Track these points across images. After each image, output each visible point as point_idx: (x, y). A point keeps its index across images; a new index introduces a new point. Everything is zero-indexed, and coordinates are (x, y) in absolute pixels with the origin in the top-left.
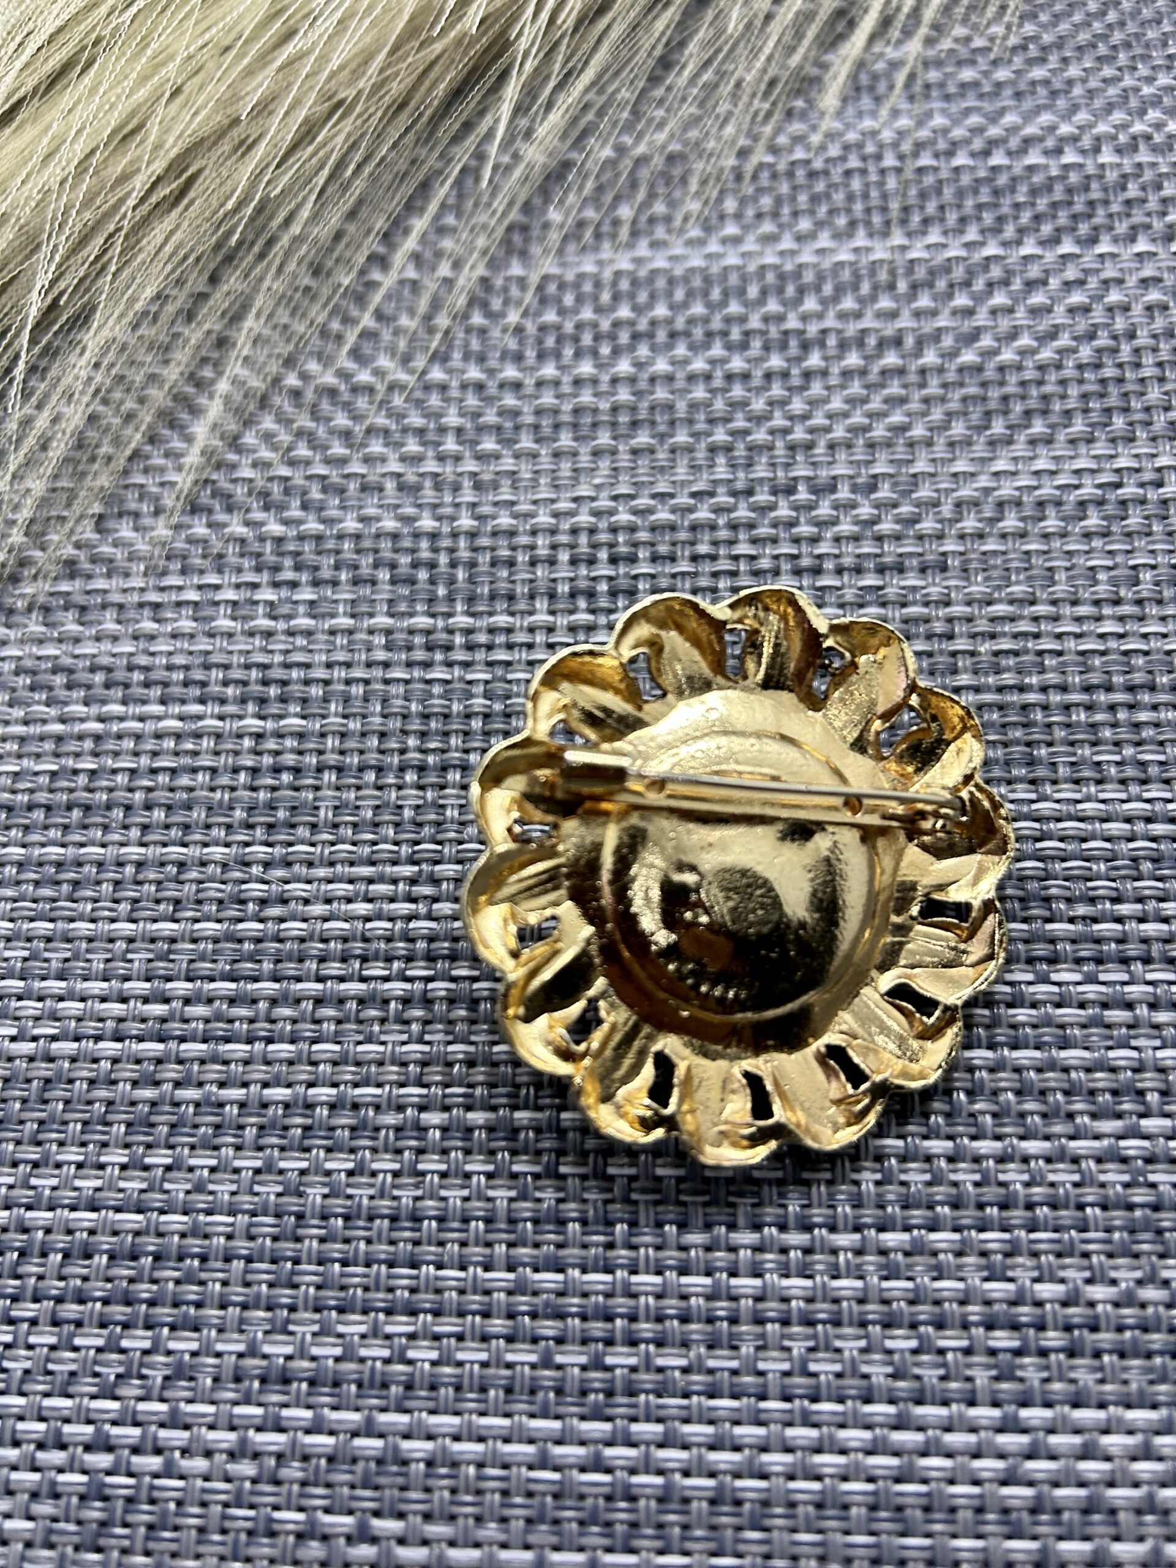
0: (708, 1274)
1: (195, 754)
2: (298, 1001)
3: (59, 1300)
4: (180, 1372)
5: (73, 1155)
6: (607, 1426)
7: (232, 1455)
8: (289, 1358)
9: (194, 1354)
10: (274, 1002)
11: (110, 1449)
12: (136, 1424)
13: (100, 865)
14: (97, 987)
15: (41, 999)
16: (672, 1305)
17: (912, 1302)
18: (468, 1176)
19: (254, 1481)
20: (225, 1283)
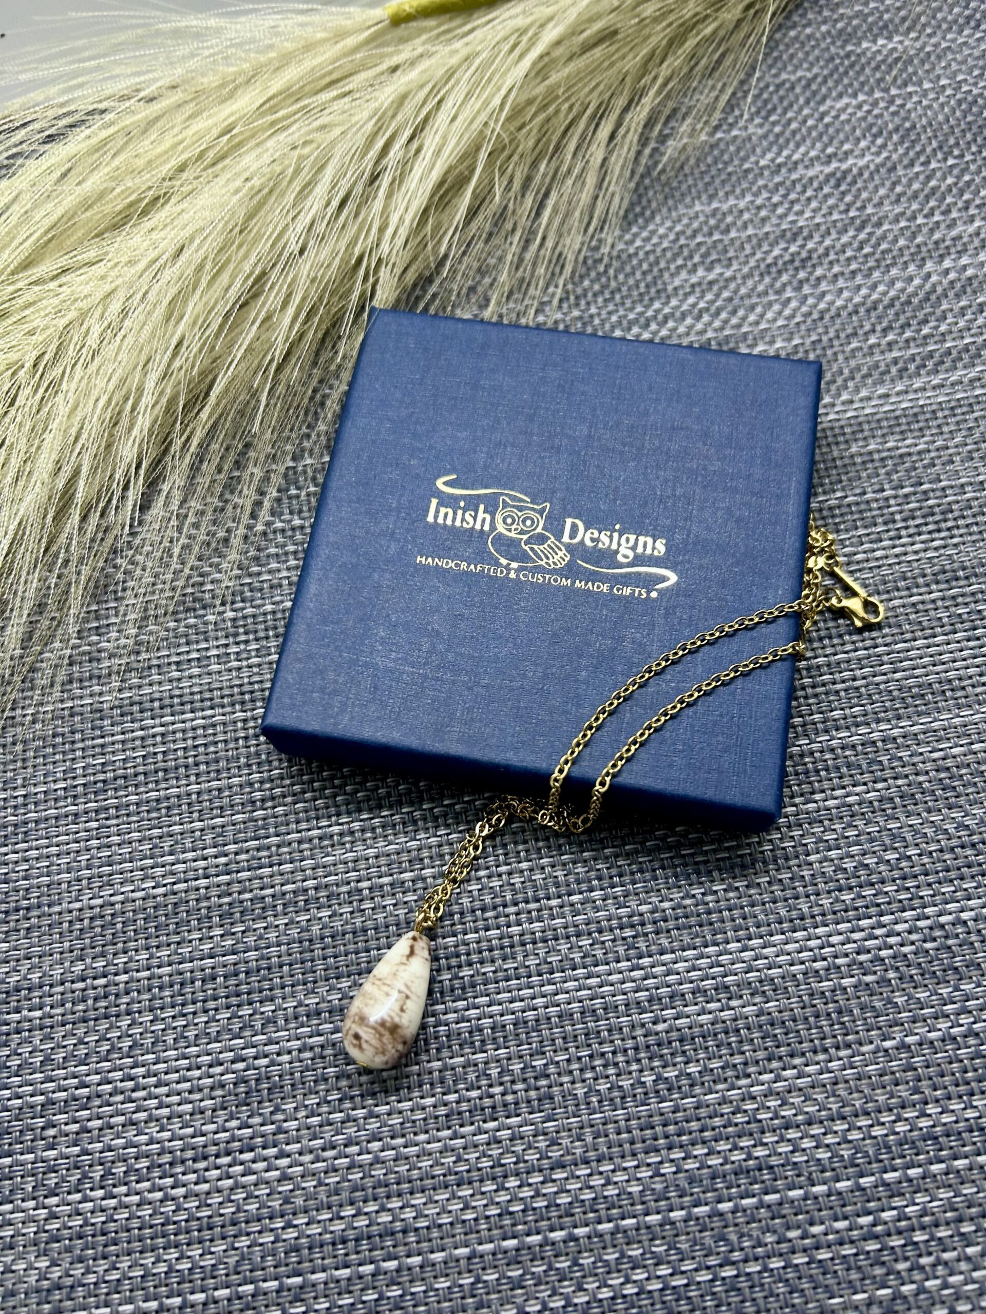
0: (498, 928)
1: (215, 734)
2: (290, 844)
3: (204, 1001)
4: (269, 1021)
5: (196, 935)
6: (465, 1003)
7: (300, 1051)
8: (317, 1004)
9: (273, 1011)
10: (279, 846)
11: (244, 1060)
12: (253, 1047)
13: (178, 797)
14: (190, 855)
15: (163, 866)
16: (484, 945)
17: (587, 924)
18: (384, 907)
19: (312, 1059)
20: (281, 978)
